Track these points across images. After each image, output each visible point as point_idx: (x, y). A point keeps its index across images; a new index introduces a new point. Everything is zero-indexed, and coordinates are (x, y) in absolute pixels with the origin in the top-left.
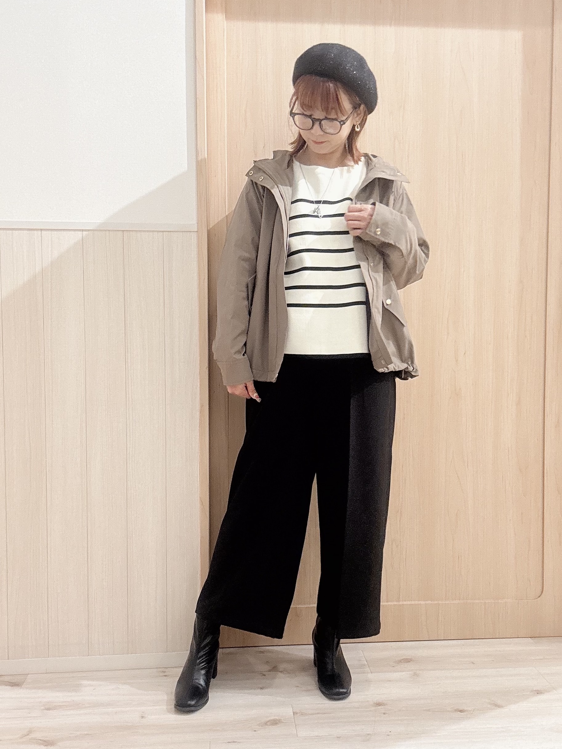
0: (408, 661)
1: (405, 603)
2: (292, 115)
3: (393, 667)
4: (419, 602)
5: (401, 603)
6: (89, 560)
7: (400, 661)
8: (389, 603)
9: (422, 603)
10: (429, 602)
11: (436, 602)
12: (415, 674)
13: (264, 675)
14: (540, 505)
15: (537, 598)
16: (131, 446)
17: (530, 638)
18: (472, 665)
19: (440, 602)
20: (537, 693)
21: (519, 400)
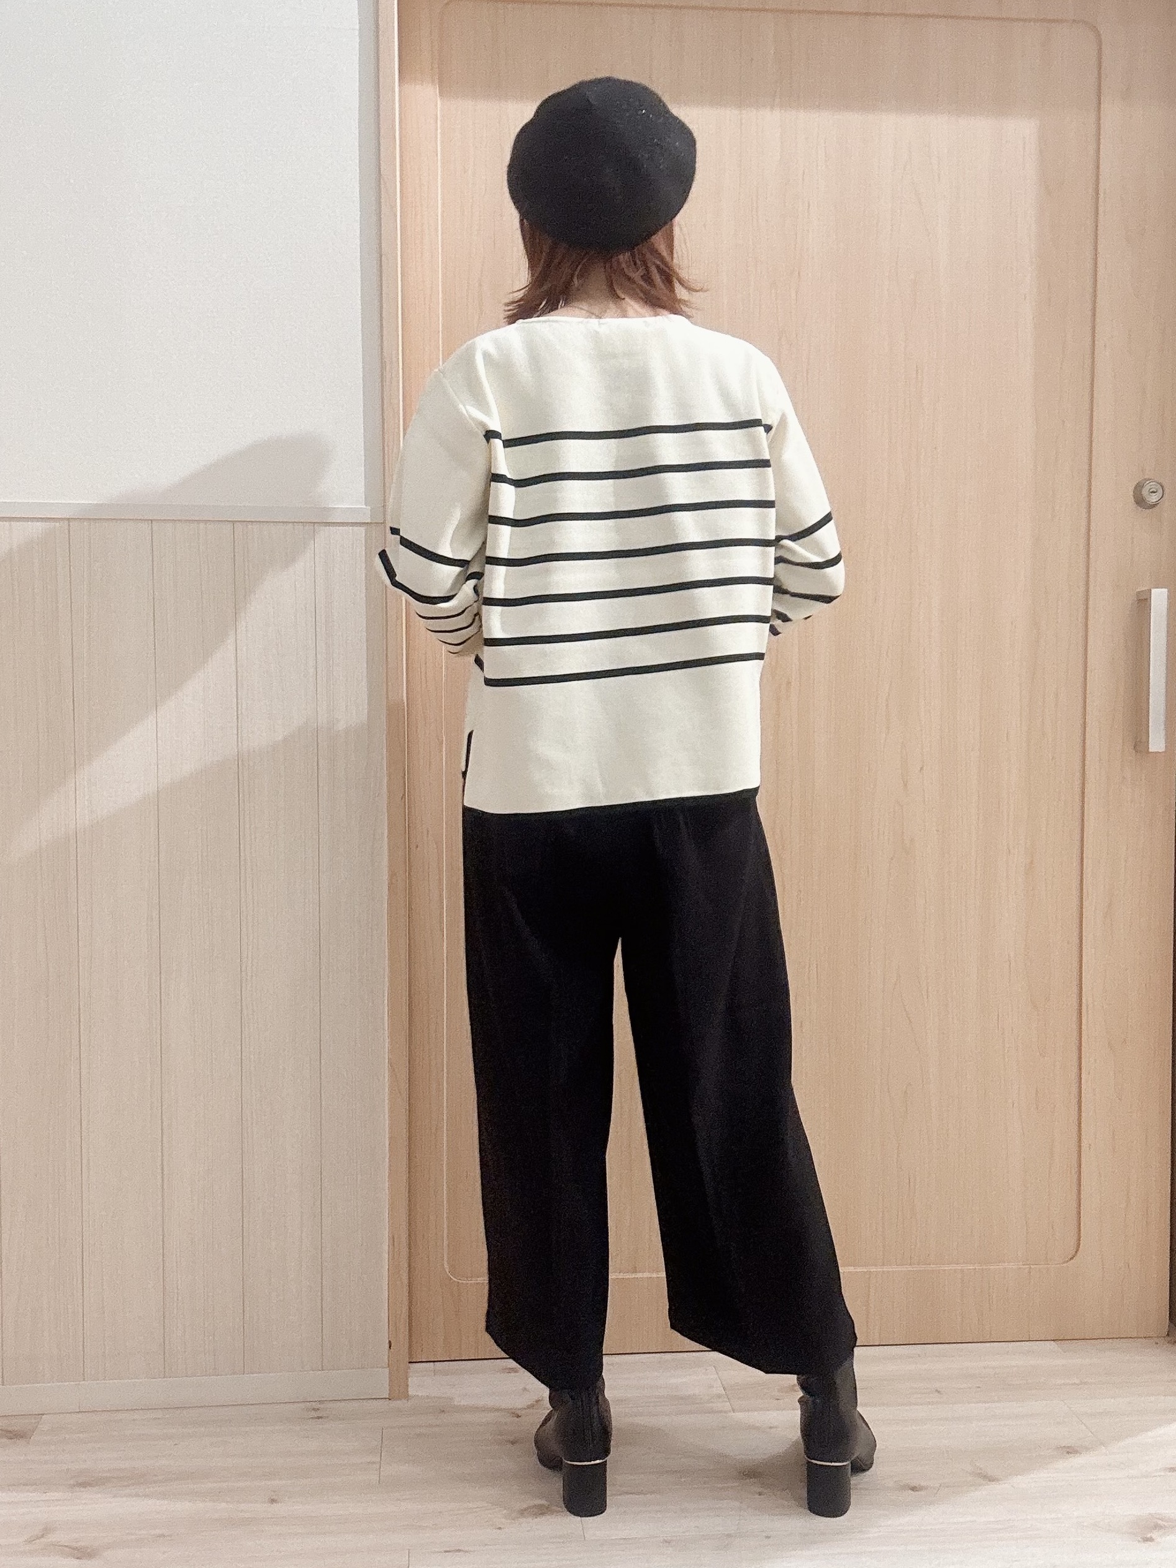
3: (778, 1399)
10: (851, 1269)
11: (864, 1269)
13: (518, 1416)
14: (1073, 1075)
15: (1067, 1261)
16: (250, 956)
17: (1053, 1342)
18: (937, 1394)
19: (873, 1269)
20: (1068, 1453)
21: (1032, 862)
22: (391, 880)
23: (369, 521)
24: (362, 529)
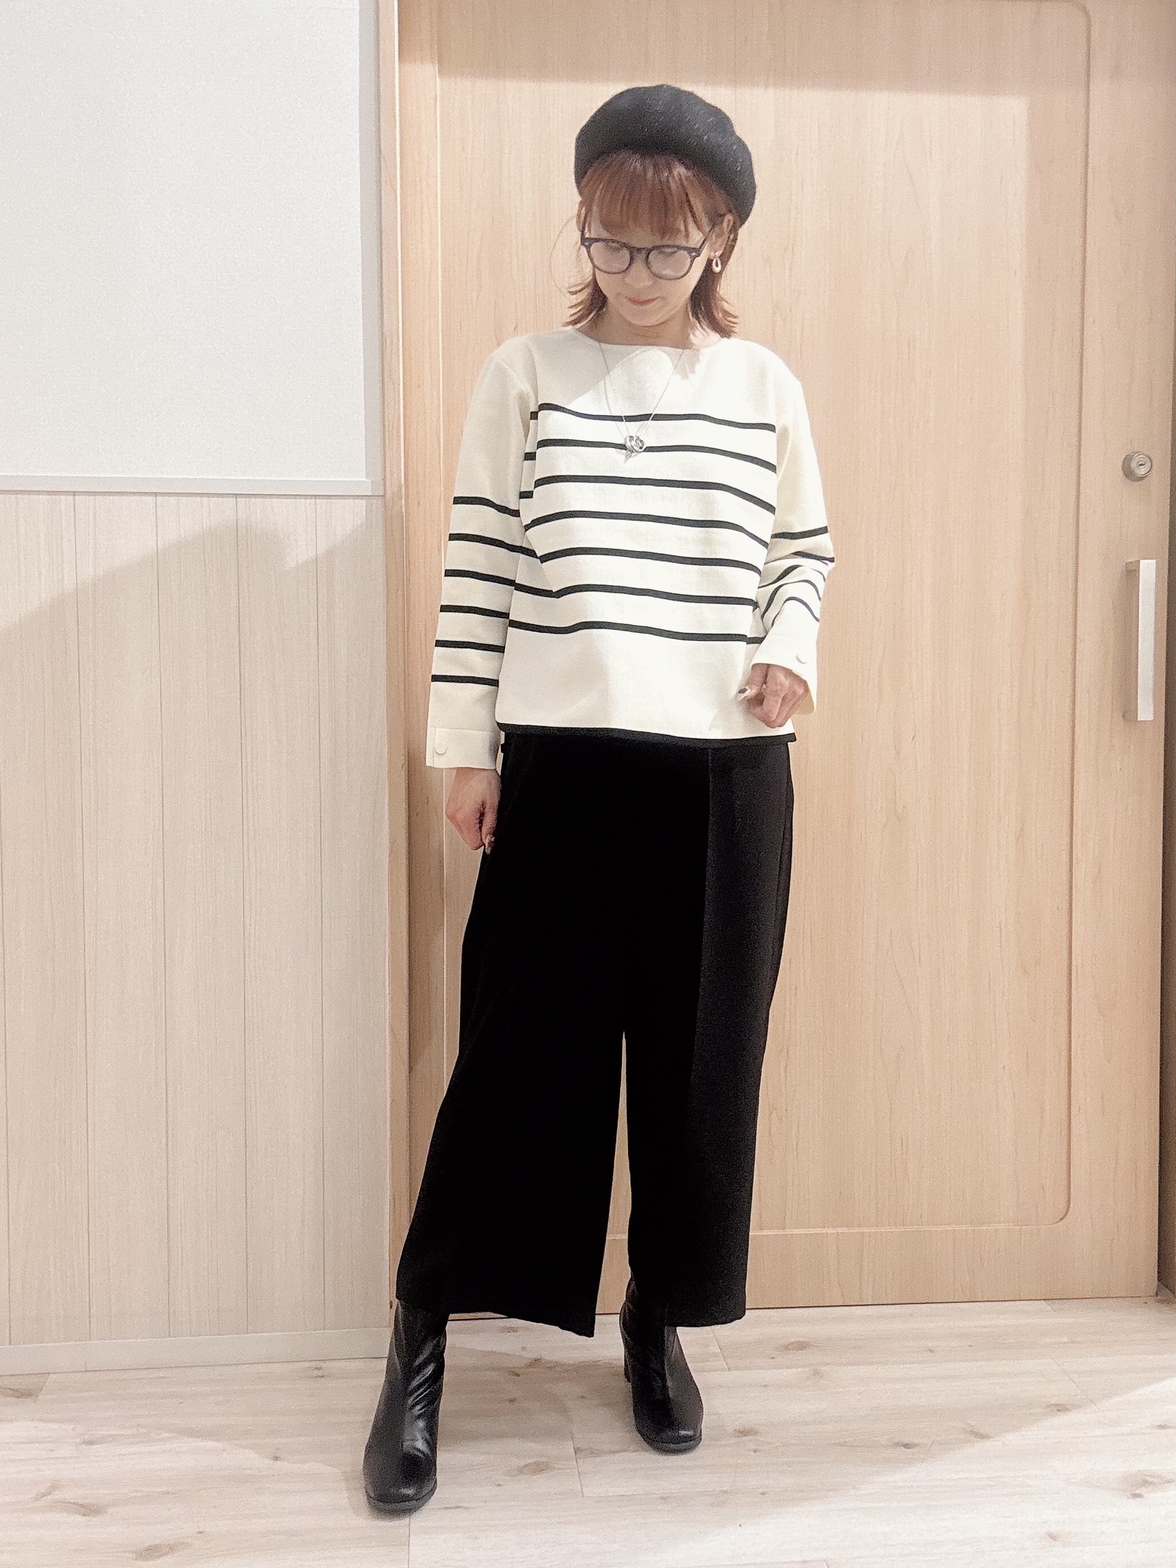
0: (802, 1346)
1: (796, 1231)
2: (587, 244)
3: (773, 1358)
4: (824, 1231)
5: (788, 1232)
6: (170, 1146)
7: (787, 1348)
8: (766, 1232)
9: (831, 1231)
10: (845, 1230)
11: (857, 1230)
12: (816, 1373)
13: (518, 1375)
14: (1063, 1039)
15: (1058, 1222)
16: (253, 921)
17: (1043, 1301)
18: (929, 1354)
19: (866, 1230)
20: (1059, 1410)
21: (1022, 829)
22: (392, 847)
23: (370, 494)
24: (363, 502)
